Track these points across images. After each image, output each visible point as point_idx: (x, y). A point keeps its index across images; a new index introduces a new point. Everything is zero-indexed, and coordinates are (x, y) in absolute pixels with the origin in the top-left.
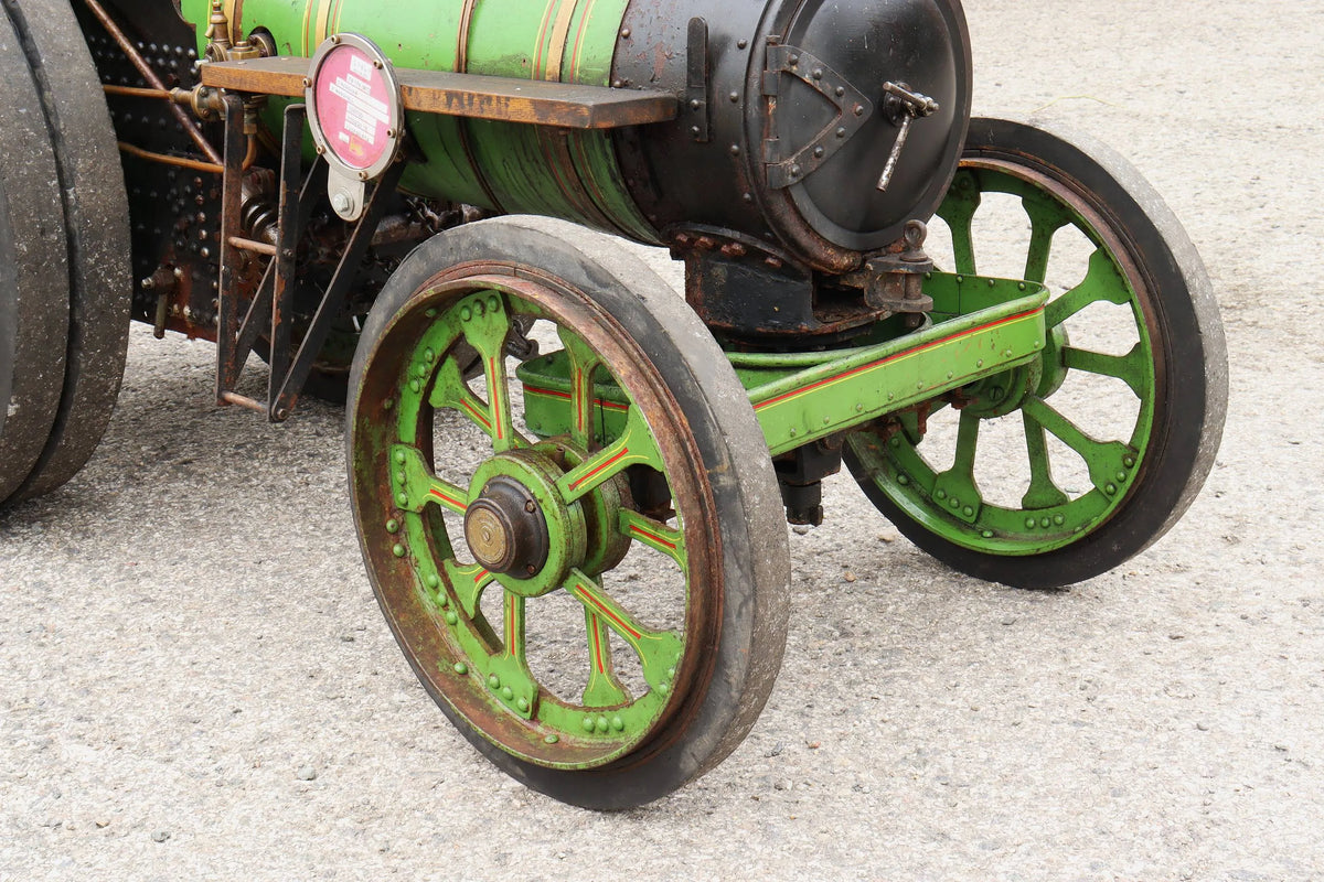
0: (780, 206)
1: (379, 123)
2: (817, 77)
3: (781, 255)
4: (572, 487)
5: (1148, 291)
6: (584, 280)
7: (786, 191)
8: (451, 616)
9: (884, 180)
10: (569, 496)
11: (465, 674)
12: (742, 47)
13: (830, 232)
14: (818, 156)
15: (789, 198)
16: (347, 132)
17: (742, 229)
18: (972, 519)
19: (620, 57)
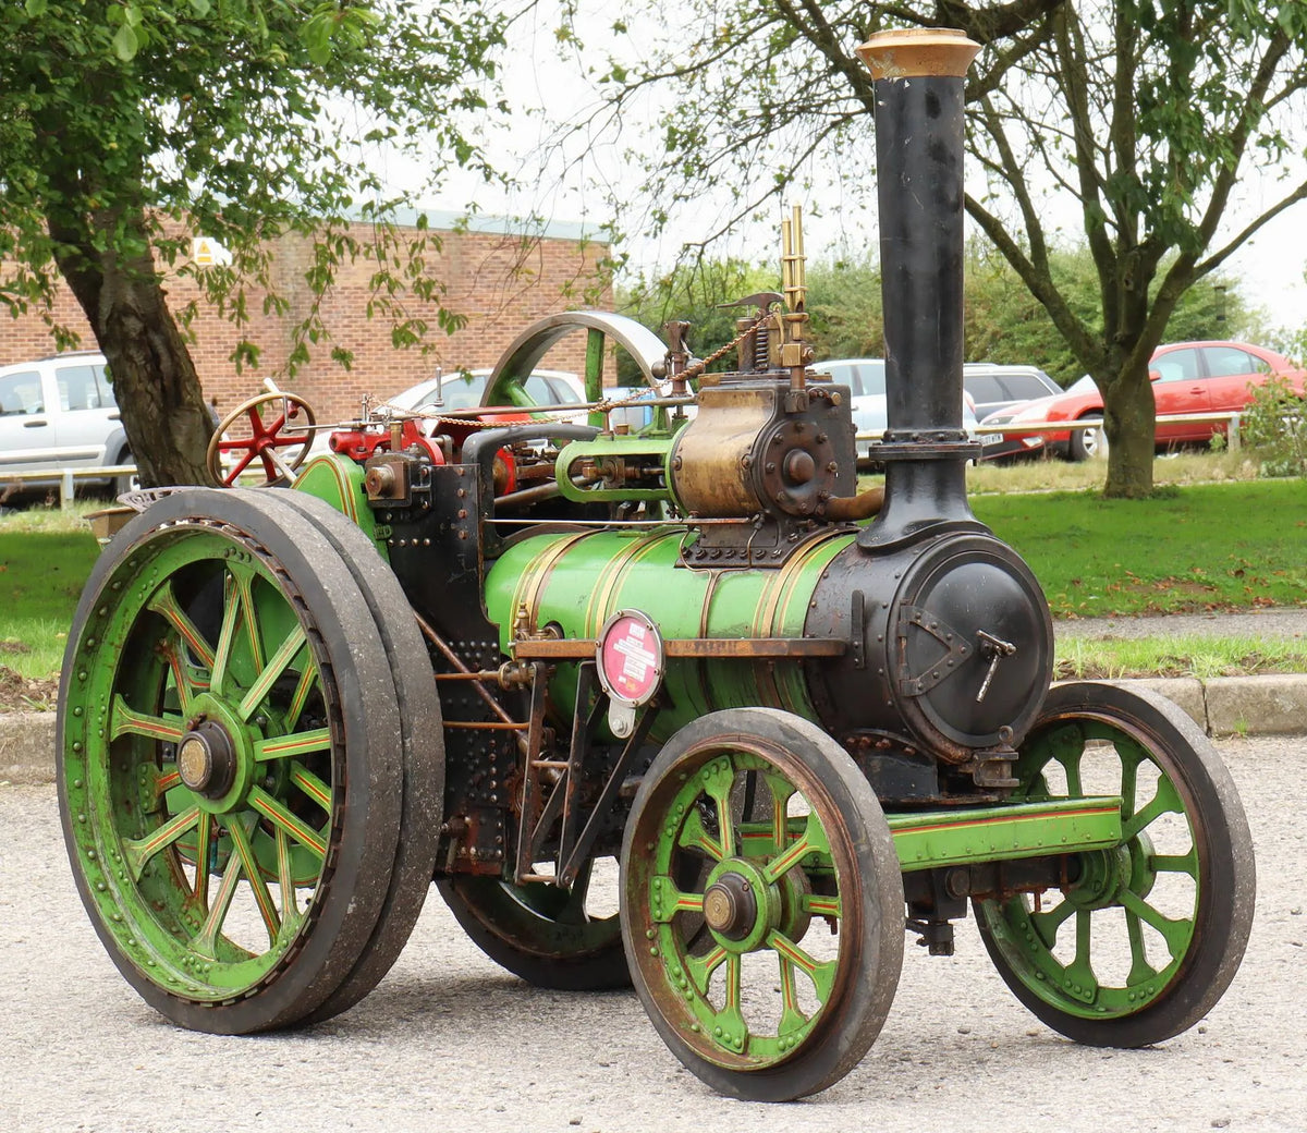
0: (911, 710)
1: (649, 667)
2: (934, 627)
3: (914, 745)
4: (772, 873)
5: (1194, 798)
6: (782, 737)
7: (914, 698)
8: (689, 993)
9: (981, 695)
10: (771, 879)
11: (698, 1031)
12: (885, 607)
13: (947, 731)
14: (935, 677)
15: (918, 705)
16: (626, 676)
17: (889, 729)
18: (1090, 1002)
19: (810, 619)
